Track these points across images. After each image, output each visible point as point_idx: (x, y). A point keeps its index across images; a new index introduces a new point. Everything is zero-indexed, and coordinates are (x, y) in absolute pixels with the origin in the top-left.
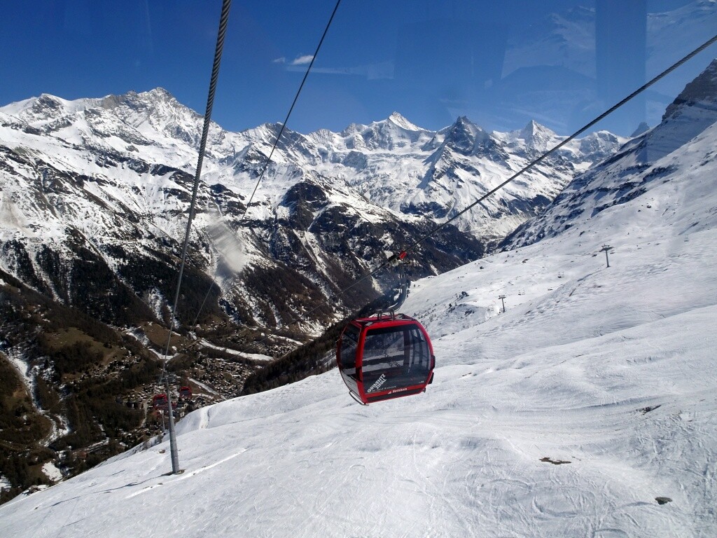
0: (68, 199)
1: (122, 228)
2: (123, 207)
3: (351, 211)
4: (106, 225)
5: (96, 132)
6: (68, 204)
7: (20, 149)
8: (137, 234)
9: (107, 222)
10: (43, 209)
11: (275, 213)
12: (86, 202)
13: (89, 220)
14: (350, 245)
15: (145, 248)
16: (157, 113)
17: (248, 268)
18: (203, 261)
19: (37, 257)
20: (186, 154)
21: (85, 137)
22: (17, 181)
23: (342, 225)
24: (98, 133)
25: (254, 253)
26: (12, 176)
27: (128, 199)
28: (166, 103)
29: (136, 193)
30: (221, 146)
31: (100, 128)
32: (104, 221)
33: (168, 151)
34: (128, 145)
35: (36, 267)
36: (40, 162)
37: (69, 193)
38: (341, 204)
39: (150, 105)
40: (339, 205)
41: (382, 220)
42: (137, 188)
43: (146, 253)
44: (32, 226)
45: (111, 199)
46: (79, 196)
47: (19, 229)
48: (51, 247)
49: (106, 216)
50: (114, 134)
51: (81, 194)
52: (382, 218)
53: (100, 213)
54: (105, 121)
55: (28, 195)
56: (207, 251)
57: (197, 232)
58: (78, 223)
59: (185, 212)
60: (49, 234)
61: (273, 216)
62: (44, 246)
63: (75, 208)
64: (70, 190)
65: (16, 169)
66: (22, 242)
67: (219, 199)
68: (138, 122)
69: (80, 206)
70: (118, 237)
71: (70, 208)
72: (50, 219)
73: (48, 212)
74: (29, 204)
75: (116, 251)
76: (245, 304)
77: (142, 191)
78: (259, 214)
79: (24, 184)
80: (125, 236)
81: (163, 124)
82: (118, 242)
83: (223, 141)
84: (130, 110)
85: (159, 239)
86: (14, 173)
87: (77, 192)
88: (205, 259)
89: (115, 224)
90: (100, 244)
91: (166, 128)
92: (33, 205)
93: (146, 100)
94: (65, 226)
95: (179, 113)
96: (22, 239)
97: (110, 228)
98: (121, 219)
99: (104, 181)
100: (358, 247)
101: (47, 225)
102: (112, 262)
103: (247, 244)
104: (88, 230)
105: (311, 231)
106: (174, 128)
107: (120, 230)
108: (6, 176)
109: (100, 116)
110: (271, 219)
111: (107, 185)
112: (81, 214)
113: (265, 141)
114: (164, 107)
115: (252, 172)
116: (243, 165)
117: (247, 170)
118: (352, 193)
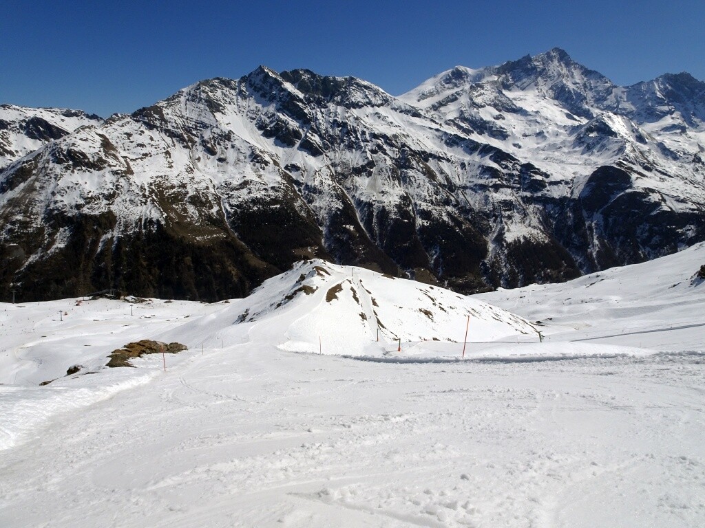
0: (411, 173)
1: (438, 197)
2: (447, 178)
3: (654, 197)
4: (428, 193)
5: (474, 105)
6: (409, 177)
7: (395, 136)
8: (447, 202)
9: (430, 192)
10: (394, 180)
11: (572, 193)
12: (421, 176)
13: (418, 190)
14: (639, 232)
15: (449, 214)
16: (546, 73)
17: (519, 240)
18: (488, 229)
19: (378, 213)
20: (544, 122)
21: (463, 109)
22: (385, 160)
23: (636, 211)
24: (476, 105)
25: (534, 227)
26: (384, 156)
27: (454, 173)
28: (559, 62)
29: (462, 169)
31: (478, 100)
32: (428, 191)
33: (530, 118)
34: (497, 113)
35: (375, 220)
36: (404, 145)
37: (413, 168)
38: (645, 189)
39: (541, 66)
40: (640, 190)
41: (693, 210)
42: (464, 164)
43: (446, 218)
44: (383, 192)
45: (442, 172)
46: (419, 171)
47: (375, 194)
48: (387, 208)
49: (430, 187)
50: (489, 105)
51: (421, 170)
52: (694, 207)
53: (428, 184)
54: (486, 92)
55: (388, 170)
56: (495, 221)
57: (493, 205)
58: (411, 191)
59: (491, 187)
60: (391, 199)
61: (569, 195)
62: (383, 206)
63: (413, 180)
64: (415, 167)
65: (388, 152)
66: (373, 203)
67: (525, 176)
68: (525, 85)
69: (417, 178)
70: (432, 203)
71: (410, 180)
72: (396, 187)
73: (397, 182)
74: (387, 176)
75: (426, 215)
76: (500, 269)
77: (467, 167)
78: (556, 193)
79: (389, 162)
80: (437, 204)
81: (550, 83)
82: (431, 207)
83: (608, 97)
84: (522, 74)
85: (462, 207)
86: (386, 154)
87: (419, 168)
88: (491, 227)
89: (435, 193)
90: (418, 208)
91: (550, 89)
92: (389, 177)
93: (539, 61)
94: (402, 193)
95: (569, 71)
96: (374, 201)
97: (430, 196)
98: (441, 189)
99: (443, 158)
100: (646, 234)
101: (391, 191)
102: (419, 221)
103: (533, 218)
104: (415, 197)
105: (602, 213)
106: (558, 88)
107: (436, 198)
108: (380, 157)
109: (483, 89)
110: (565, 198)
111: (444, 161)
112: (415, 185)
113: (659, 94)
114: (555, 67)
115: (585, 146)
116: (581, 138)
117: (583, 142)
118: (697, 170)
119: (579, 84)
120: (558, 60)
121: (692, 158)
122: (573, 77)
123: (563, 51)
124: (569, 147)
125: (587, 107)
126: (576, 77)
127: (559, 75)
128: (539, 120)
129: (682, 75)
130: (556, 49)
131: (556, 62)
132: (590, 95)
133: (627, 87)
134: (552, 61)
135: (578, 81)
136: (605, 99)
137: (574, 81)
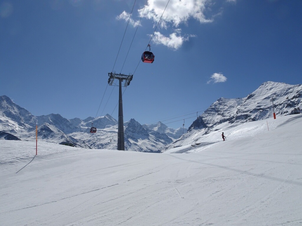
16: (1, 106)
20: (13, 126)
30: (30, 122)
33: (4, 123)
81: (4, 111)
83: (31, 119)
91: (4, 113)
95: (12, 107)
106: (8, 113)
113: (51, 121)
114: (5, 103)
115: (43, 135)
116: (39, 133)
117: (41, 134)
118: (86, 146)
119: (17, 112)
120: (6, 101)
121: (82, 142)
122: (14, 109)
123: (8, 98)
124: (34, 136)
125: (23, 122)
126: (15, 109)
127: (8, 107)
128: (9, 125)
129: (58, 115)
130: (4, 96)
131: (5, 102)
132: (23, 118)
133: (38, 117)
134: (3, 101)
135: (17, 111)
136: (30, 121)
137: (15, 111)
